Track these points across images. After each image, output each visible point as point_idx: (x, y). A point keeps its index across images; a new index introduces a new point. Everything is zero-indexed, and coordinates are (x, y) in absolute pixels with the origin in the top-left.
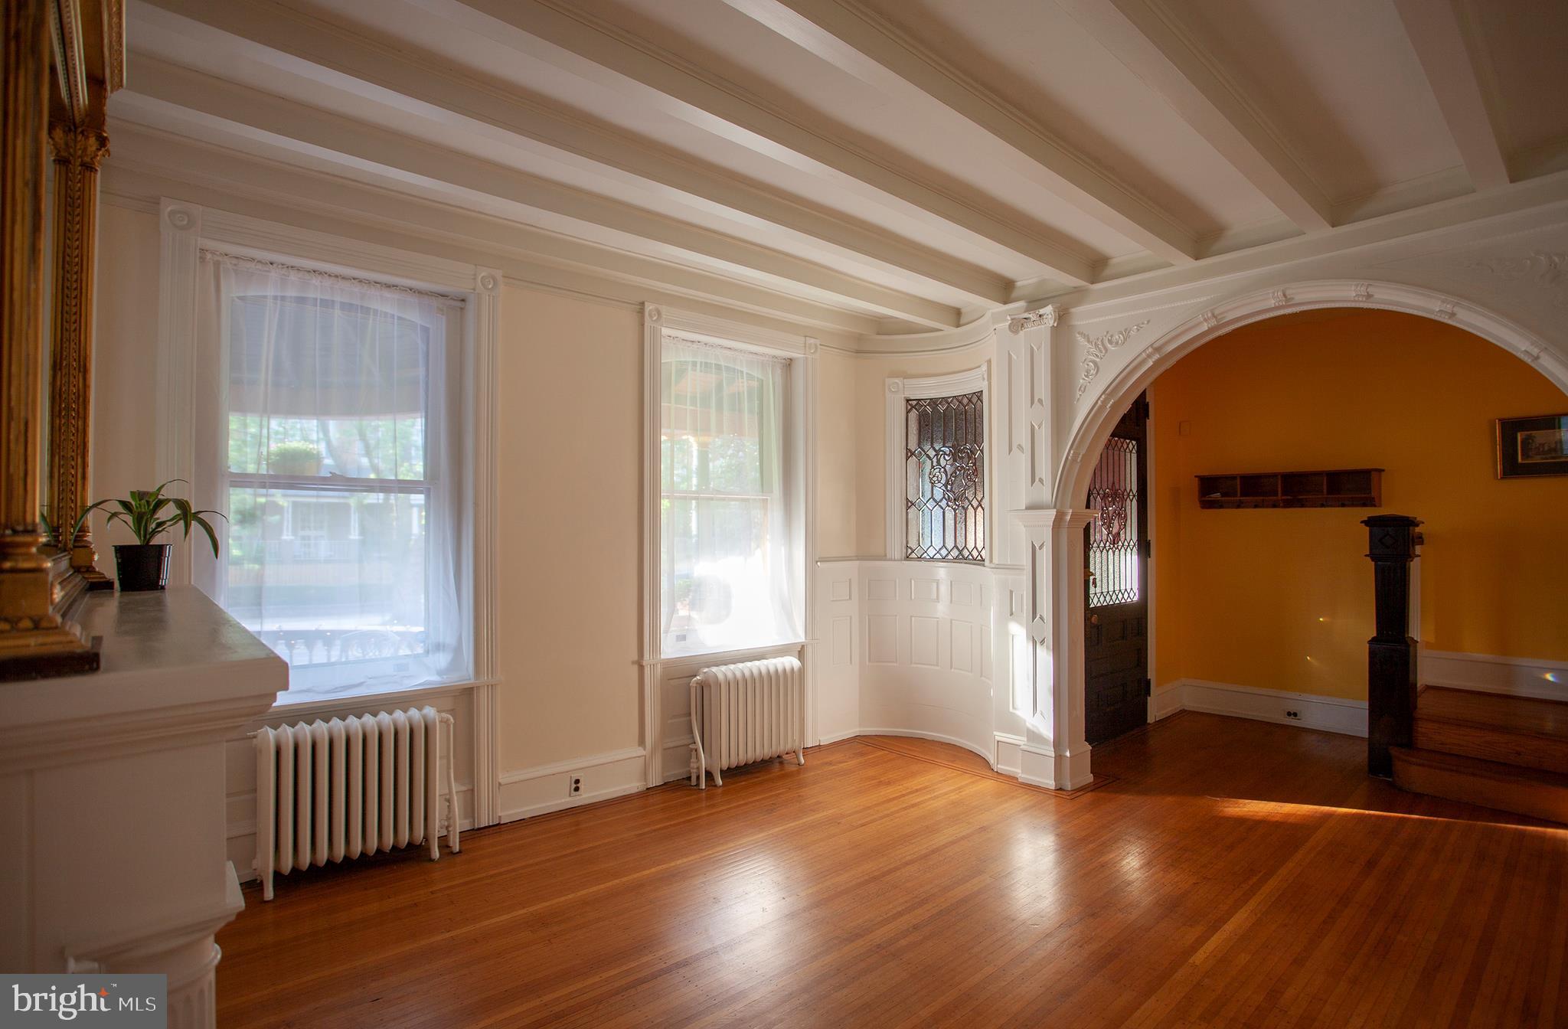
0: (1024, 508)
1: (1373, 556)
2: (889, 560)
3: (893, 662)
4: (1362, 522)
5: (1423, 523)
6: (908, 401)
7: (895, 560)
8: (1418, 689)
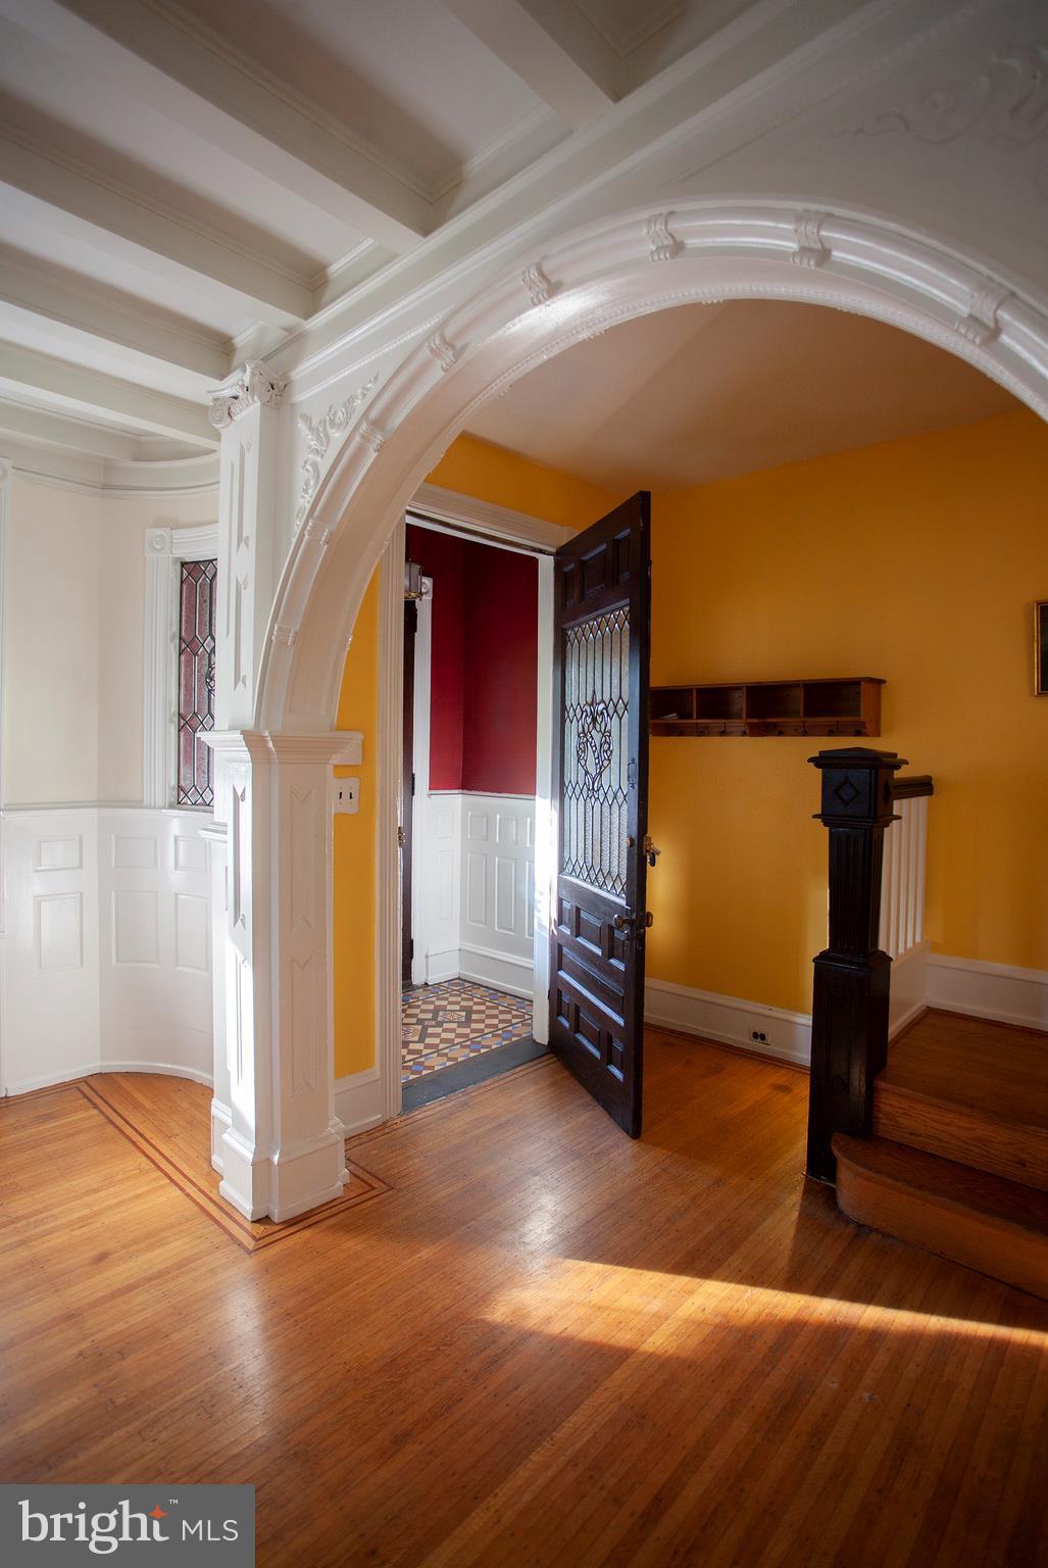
0: (227, 728)
1: (826, 817)
2: (149, 807)
3: (154, 962)
4: (810, 760)
5: (907, 763)
6: (183, 564)
7: (155, 808)
8: (889, 1039)
